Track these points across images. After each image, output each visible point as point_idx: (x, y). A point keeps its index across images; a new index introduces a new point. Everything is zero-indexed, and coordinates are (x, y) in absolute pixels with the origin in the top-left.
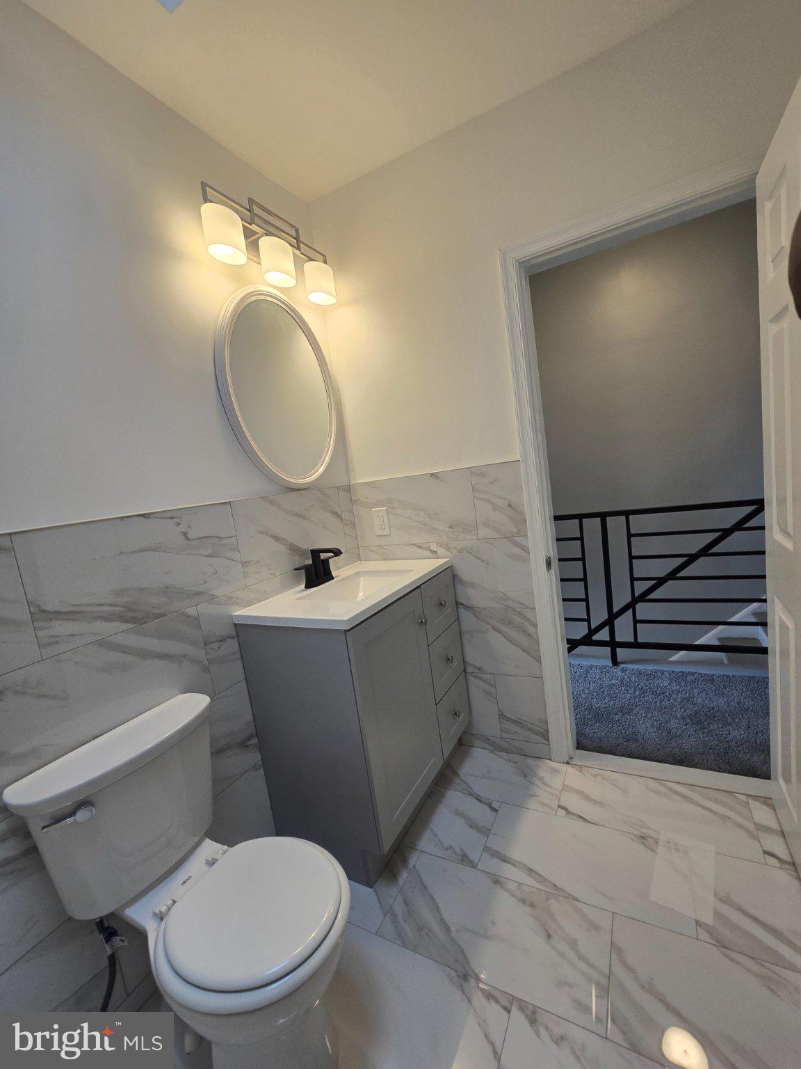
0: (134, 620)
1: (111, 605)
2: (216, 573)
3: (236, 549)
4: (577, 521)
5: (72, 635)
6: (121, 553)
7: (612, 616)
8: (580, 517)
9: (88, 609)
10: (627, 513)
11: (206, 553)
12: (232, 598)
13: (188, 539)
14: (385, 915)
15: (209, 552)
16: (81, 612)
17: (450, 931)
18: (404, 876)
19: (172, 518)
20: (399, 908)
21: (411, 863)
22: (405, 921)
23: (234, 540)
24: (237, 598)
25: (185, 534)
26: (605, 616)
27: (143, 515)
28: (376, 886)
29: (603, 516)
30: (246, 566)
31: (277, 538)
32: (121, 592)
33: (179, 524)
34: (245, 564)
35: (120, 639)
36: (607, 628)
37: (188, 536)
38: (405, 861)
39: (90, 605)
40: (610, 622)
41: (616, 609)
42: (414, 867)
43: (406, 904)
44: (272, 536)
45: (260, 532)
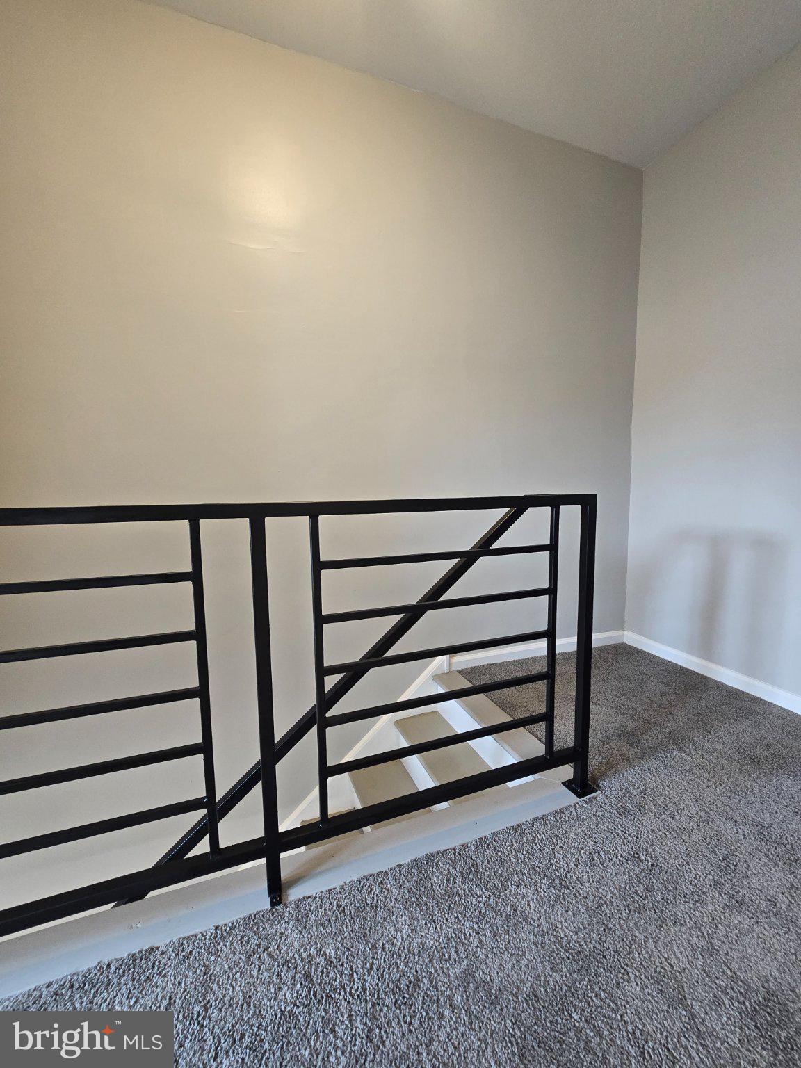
4: (185, 524)
7: (272, 751)
8: (194, 514)
10: (313, 511)
26: (254, 756)
29: (257, 514)
36: (259, 787)
40: (264, 774)
41: (280, 731)
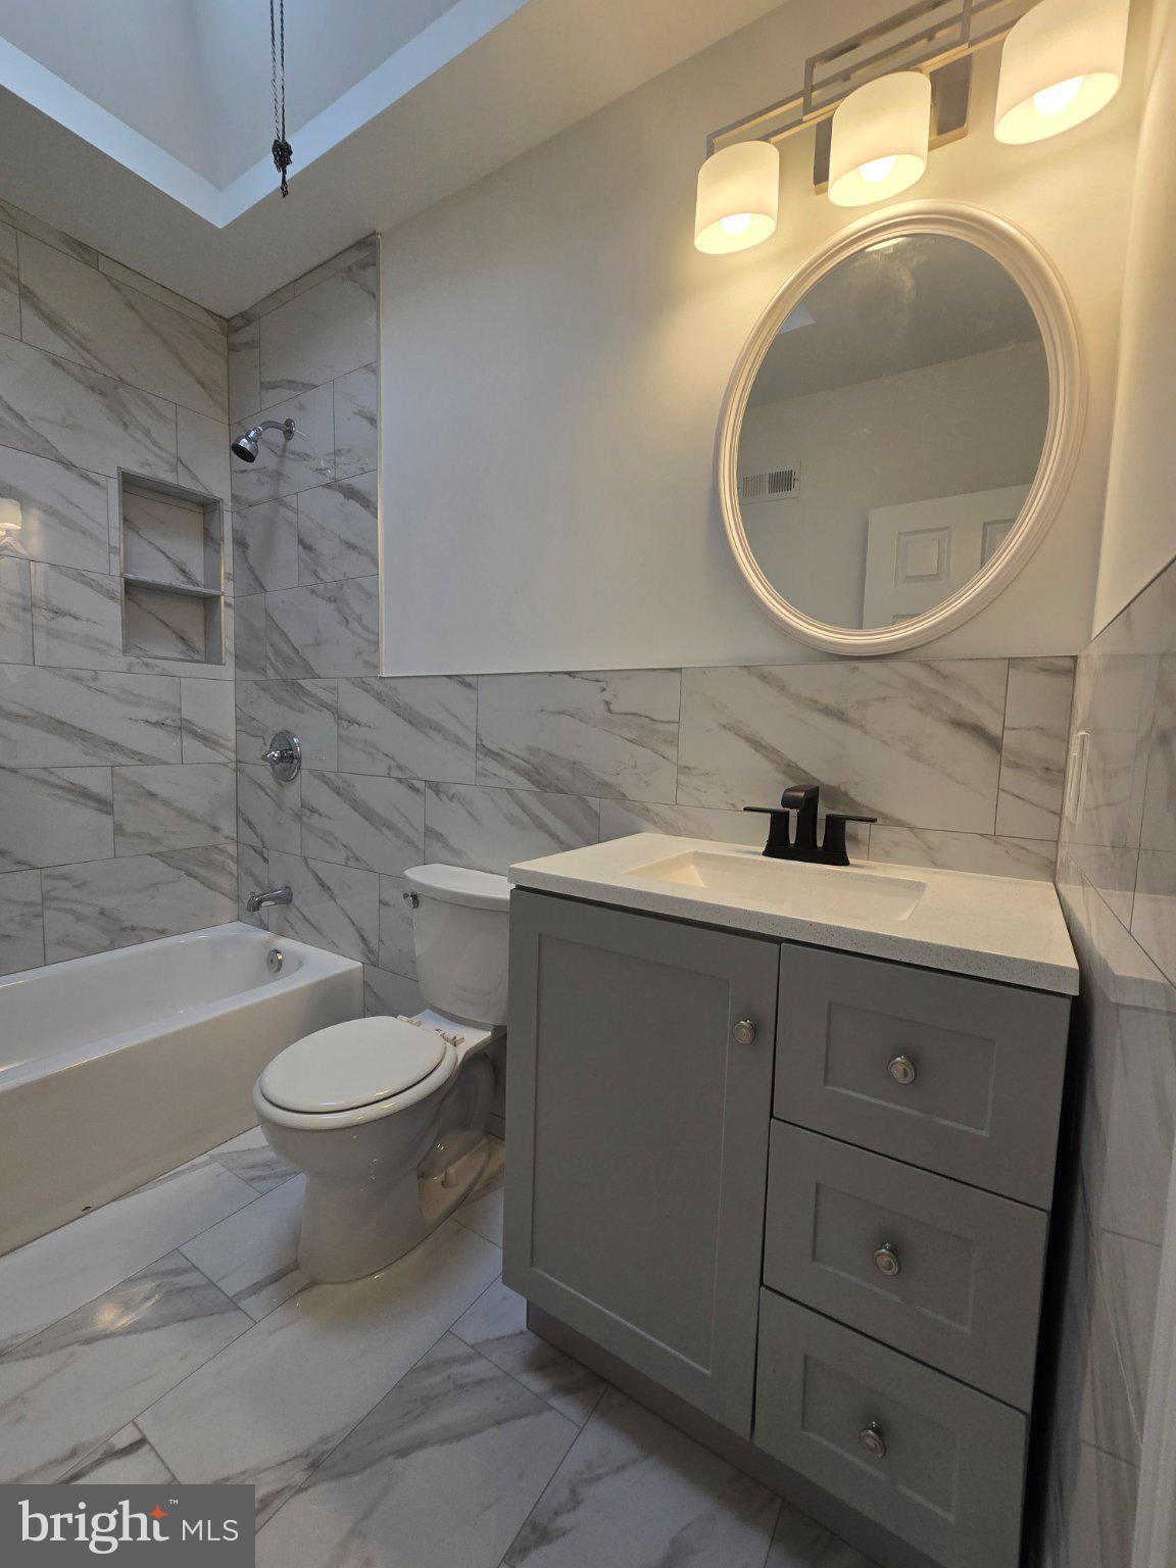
0: (537, 783)
1: (525, 761)
2: (636, 767)
3: (674, 741)
5: (495, 775)
6: (543, 710)
9: (509, 756)
11: (630, 735)
12: (648, 810)
13: (610, 711)
14: (472, 1347)
15: (633, 735)
16: (503, 757)
17: (397, 1458)
18: (536, 1384)
19: (597, 681)
20: (480, 1368)
21: (558, 1403)
22: (449, 1377)
23: (673, 727)
24: (657, 815)
25: (608, 704)
27: (569, 673)
28: (531, 1335)
30: (684, 774)
31: (757, 745)
32: (534, 751)
33: (604, 690)
34: (685, 770)
35: (523, 795)
37: (612, 707)
38: (566, 1390)
39: (510, 753)
42: (551, 1408)
43: (479, 1382)
44: (746, 739)
45: (724, 727)
